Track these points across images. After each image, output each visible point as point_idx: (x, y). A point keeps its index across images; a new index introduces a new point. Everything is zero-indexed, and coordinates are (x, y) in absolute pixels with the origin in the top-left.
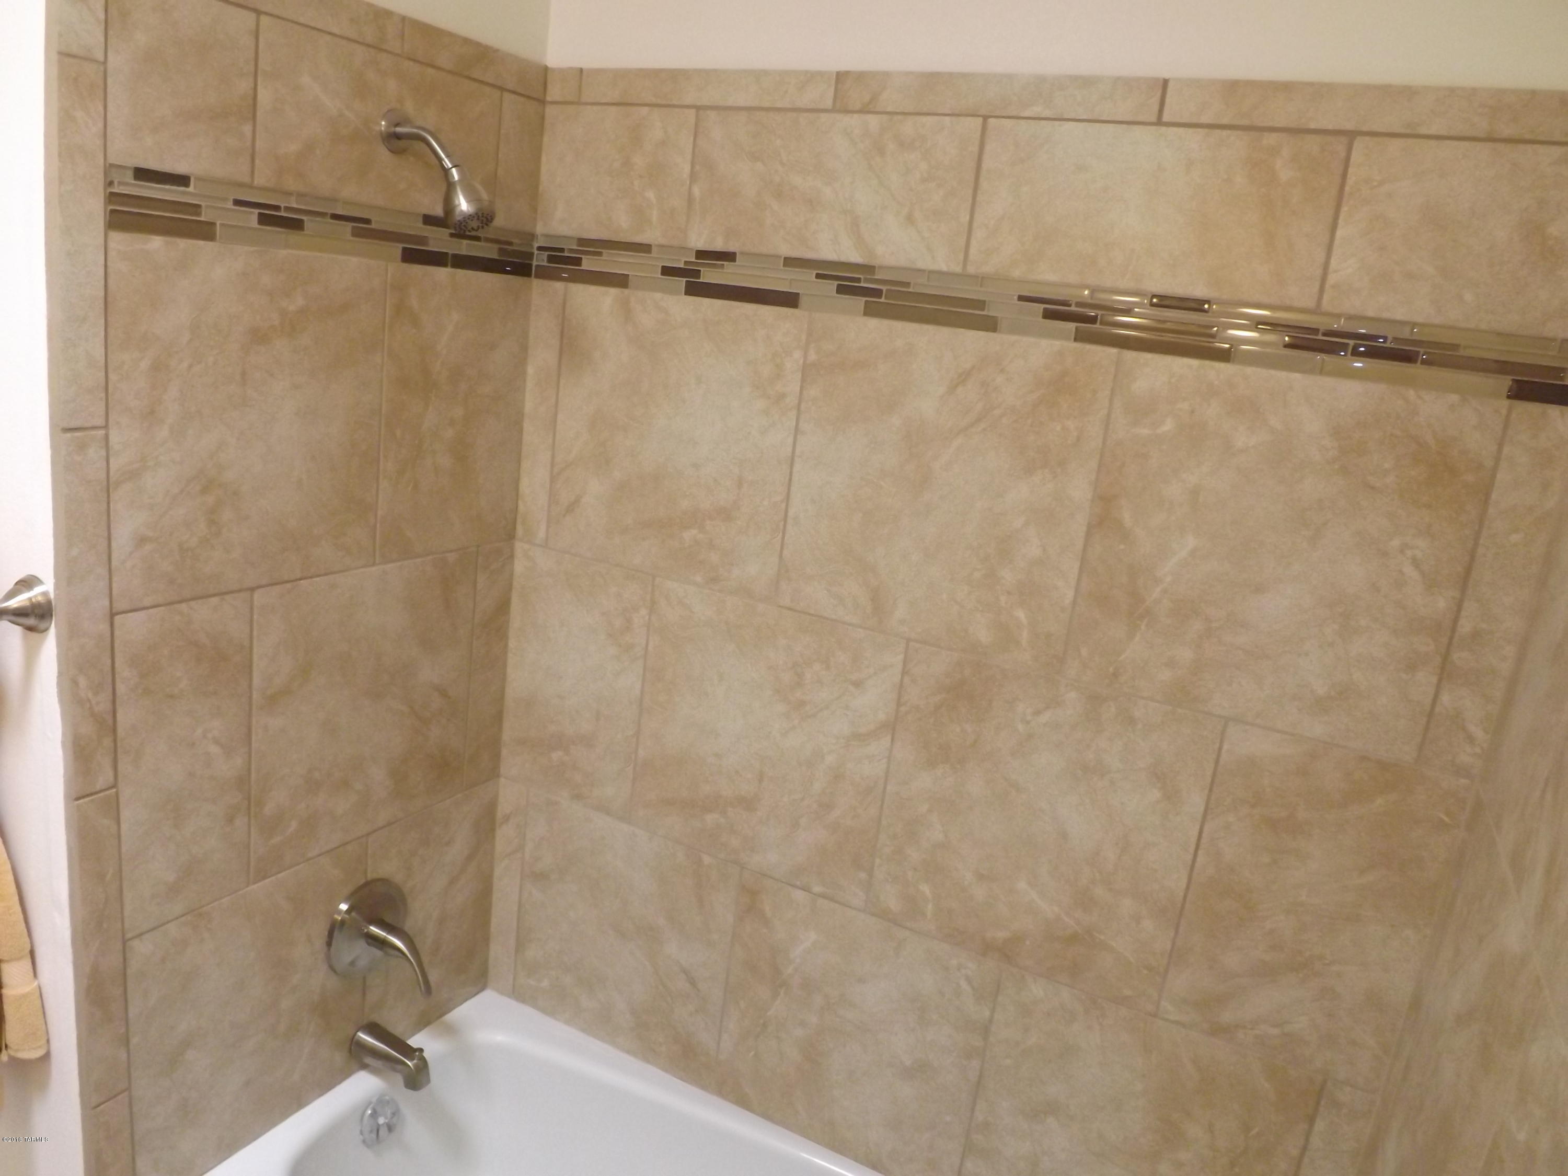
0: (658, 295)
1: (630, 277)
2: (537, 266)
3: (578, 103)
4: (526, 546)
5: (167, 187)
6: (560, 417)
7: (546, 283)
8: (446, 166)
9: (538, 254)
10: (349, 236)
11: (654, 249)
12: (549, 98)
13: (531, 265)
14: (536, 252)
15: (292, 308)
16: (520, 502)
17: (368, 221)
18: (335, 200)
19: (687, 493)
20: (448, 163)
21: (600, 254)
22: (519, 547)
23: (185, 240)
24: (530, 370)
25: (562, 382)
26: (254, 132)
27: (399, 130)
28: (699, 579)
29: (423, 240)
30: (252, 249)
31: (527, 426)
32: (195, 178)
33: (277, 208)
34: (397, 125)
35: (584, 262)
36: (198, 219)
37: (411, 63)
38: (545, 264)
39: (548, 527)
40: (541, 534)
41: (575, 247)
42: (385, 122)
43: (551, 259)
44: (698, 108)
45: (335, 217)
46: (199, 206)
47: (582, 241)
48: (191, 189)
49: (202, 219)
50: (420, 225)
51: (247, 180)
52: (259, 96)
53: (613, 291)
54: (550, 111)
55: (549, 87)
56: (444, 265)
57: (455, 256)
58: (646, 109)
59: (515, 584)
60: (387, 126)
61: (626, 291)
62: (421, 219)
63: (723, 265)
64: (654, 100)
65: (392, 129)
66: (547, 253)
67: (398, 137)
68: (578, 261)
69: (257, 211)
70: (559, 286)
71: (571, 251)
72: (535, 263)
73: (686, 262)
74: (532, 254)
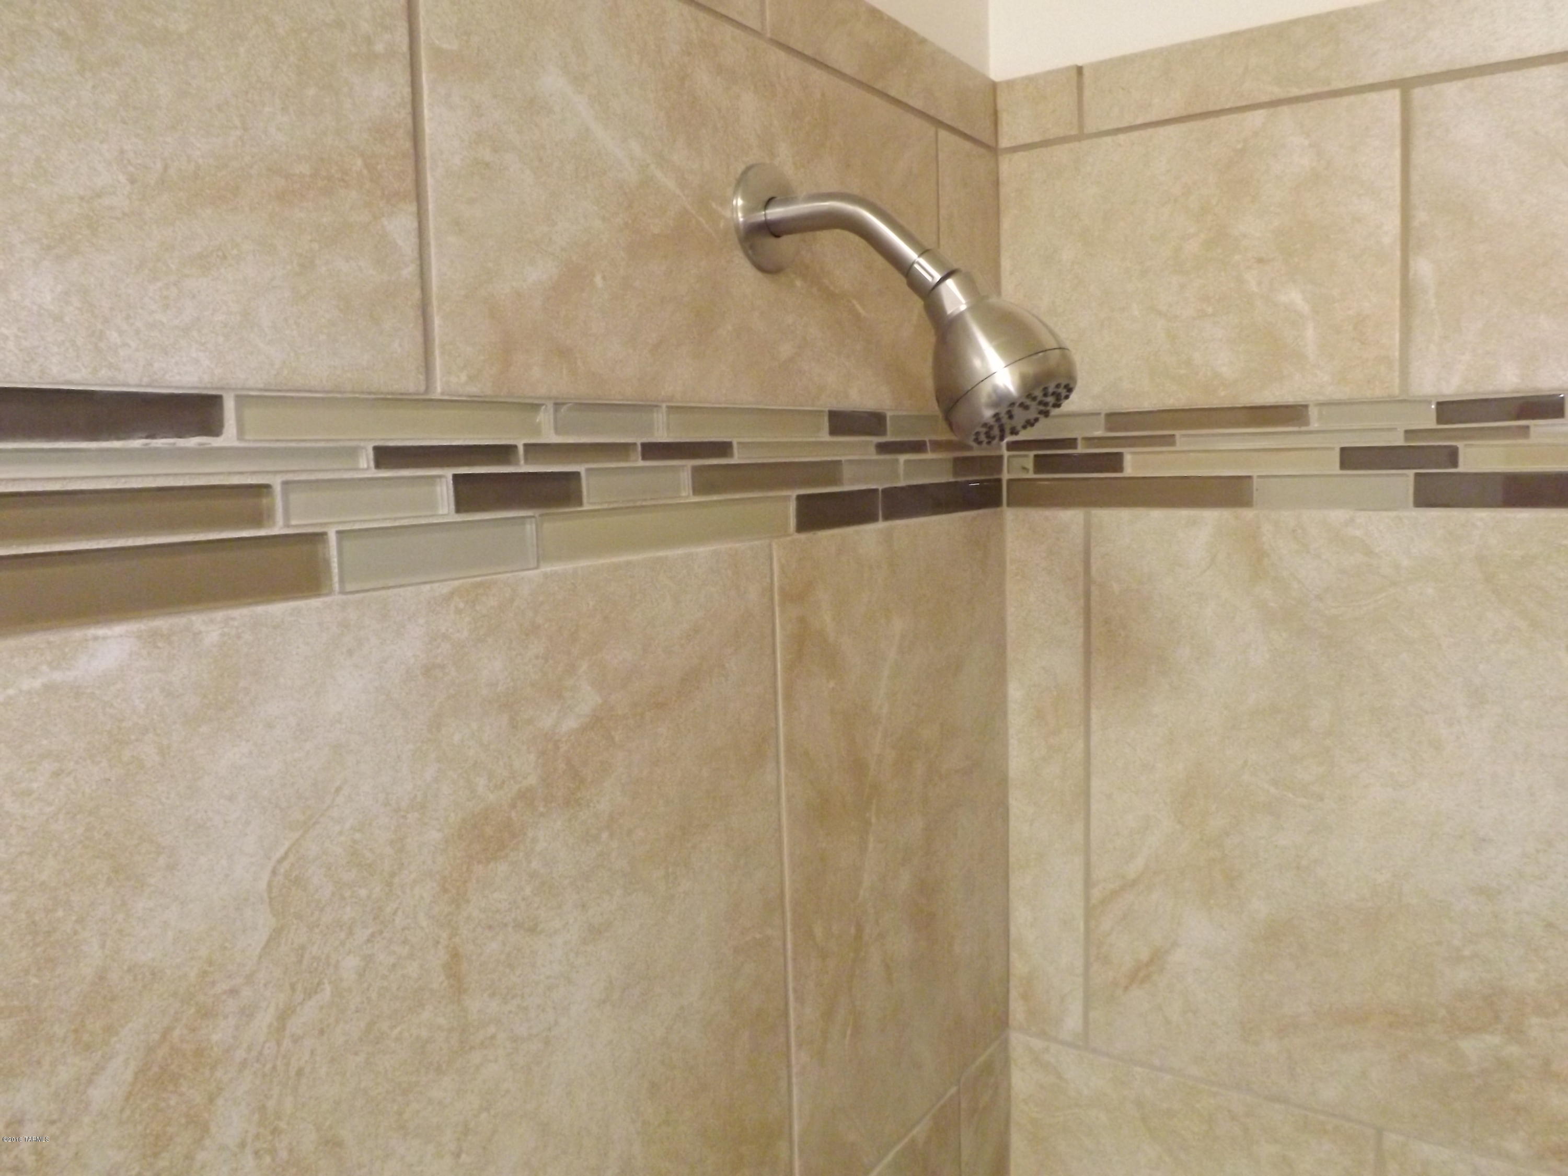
0: (1337, 515)
1: (1256, 483)
2: (1010, 481)
3: (1081, 136)
4: (1037, 1044)
5: (137, 443)
6: (1096, 783)
7: (1037, 515)
8: (929, 279)
9: (1009, 457)
10: (686, 495)
11: (1313, 412)
12: (1004, 143)
13: (999, 481)
14: (1006, 454)
15: (571, 723)
16: (1014, 955)
17: (723, 449)
18: (647, 407)
19: (1467, 953)
20: (929, 272)
21: (1169, 440)
22: (1019, 1042)
23: (220, 615)
24: (1015, 692)
25: (1095, 716)
26: (421, 232)
27: (776, 212)
28: (1515, 1146)
29: (830, 470)
30: (444, 589)
31: (1017, 804)
32: (242, 400)
33: (504, 452)
34: (769, 202)
35: (1128, 459)
36: (262, 533)
37: (782, 55)
38: (1031, 475)
39: (1087, 1008)
40: (1072, 1022)
41: (1099, 433)
42: (743, 198)
43: (1042, 464)
44: (1405, 85)
45: (653, 450)
46: (263, 489)
47: (1115, 419)
48: (229, 437)
49: (278, 529)
50: (825, 437)
51: (412, 384)
52: (428, 127)
53: (1211, 517)
54: (1006, 166)
55: (1004, 118)
56: (867, 517)
57: (891, 494)
58: (1257, 118)
59: (1015, 1115)
60: (748, 210)
61: (1248, 514)
62: (825, 423)
63: (1527, 427)
64: (1278, 92)
65: (760, 216)
66: (1032, 454)
67: (773, 229)
68: (1114, 462)
69: (448, 473)
70: (1072, 517)
71: (1090, 440)
72: (1005, 476)
73: (1409, 433)
74: (1000, 458)
